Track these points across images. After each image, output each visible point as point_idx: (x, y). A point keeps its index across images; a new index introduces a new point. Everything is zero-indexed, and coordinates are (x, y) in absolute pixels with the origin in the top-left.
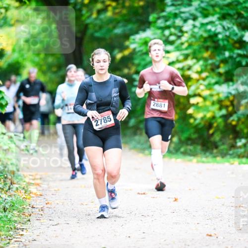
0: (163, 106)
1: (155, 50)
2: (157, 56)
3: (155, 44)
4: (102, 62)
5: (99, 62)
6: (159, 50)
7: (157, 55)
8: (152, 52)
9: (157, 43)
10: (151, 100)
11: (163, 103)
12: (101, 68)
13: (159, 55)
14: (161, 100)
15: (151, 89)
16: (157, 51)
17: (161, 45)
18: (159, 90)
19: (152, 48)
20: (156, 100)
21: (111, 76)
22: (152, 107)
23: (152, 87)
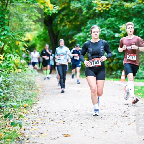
0: (134, 57)
1: (130, 28)
3: (129, 24)
4: (96, 32)
6: (131, 28)
7: (130, 31)
8: (128, 29)
9: (131, 24)
10: (127, 55)
11: (134, 56)
12: (95, 35)
13: (132, 30)
14: (133, 55)
15: (127, 48)
16: (131, 29)
17: (133, 25)
18: (131, 49)
19: (128, 27)
20: (130, 55)
21: (100, 40)
22: (127, 58)
23: (127, 47)
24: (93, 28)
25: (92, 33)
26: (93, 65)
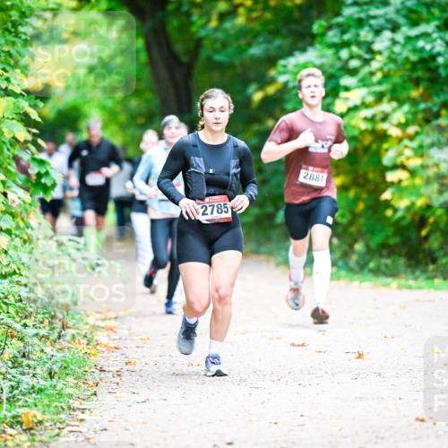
1: (309, 86)
2: (313, 97)
3: (309, 75)
4: (217, 110)
5: (212, 110)
6: (315, 86)
7: (313, 94)
8: (304, 90)
9: (313, 75)
12: (215, 121)
13: (316, 94)
16: (313, 89)
17: (319, 77)
19: (304, 84)
24: (207, 97)
25: (206, 114)
26: (209, 217)
